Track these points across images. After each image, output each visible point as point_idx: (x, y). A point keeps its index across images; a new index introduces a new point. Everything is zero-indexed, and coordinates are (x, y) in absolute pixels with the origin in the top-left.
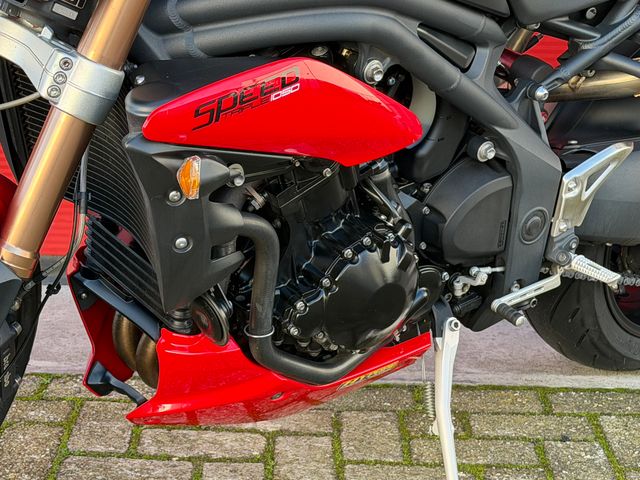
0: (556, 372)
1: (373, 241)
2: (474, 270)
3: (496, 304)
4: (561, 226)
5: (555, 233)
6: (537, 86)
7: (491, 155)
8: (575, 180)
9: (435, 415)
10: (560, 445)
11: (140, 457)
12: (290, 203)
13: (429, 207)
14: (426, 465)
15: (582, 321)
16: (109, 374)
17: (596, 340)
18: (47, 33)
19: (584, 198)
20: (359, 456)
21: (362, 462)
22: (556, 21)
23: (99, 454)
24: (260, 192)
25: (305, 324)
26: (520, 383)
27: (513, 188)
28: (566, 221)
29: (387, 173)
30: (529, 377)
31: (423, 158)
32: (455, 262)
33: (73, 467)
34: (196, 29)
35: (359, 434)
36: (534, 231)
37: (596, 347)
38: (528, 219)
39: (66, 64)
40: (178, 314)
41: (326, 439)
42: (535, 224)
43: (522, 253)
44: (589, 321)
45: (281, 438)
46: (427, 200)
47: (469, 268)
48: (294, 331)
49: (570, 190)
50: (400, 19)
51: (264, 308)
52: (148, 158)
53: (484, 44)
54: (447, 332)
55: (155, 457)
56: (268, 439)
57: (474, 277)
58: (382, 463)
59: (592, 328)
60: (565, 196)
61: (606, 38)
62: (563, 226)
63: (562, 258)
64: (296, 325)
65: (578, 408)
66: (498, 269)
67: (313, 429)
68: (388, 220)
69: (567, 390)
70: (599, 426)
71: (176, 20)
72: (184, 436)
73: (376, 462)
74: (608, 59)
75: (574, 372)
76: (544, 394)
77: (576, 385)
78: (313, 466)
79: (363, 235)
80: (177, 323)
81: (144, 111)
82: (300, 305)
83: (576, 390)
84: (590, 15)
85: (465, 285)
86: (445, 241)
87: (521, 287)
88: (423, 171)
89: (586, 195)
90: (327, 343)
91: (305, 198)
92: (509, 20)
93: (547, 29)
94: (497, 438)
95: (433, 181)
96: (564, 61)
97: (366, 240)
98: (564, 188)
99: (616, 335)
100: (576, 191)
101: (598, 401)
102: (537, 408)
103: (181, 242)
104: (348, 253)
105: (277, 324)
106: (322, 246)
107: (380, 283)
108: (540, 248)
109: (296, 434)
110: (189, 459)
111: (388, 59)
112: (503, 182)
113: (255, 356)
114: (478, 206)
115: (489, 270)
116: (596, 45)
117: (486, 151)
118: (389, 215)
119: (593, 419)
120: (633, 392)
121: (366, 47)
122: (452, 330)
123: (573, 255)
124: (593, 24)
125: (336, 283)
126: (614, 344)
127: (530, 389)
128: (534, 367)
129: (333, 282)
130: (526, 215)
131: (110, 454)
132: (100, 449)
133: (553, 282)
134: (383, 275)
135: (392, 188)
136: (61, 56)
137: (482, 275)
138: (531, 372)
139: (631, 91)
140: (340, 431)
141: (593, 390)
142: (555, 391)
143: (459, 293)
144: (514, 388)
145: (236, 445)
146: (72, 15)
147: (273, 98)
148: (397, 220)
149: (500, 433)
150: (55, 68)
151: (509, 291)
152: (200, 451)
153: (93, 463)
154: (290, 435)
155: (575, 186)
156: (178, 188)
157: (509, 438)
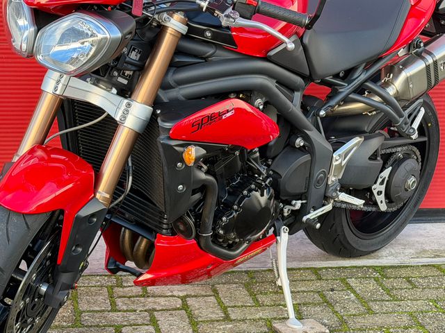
0: (318, 260)
1: (256, 186)
2: (294, 202)
3: (305, 219)
4: (332, 179)
5: (330, 183)
6: (320, 110)
7: (302, 144)
8: (339, 155)
9: (279, 275)
10: (331, 293)
11: (120, 311)
12: (219, 169)
13: (273, 171)
14: (268, 306)
15: (336, 230)
16: (118, 263)
17: (342, 240)
18: (114, 91)
19: (343, 164)
20: (232, 304)
21: (235, 306)
22: (327, 78)
23: (98, 311)
24: (206, 164)
25: (226, 228)
26: (301, 266)
27: (311, 160)
28: (335, 176)
29: (258, 154)
30: (305, 263)
31: (271, 146)
32: (284, 198)
33: (87, 318)
34: (180, 87)
35: (228, 294)
36: (320, 182)
37: (342, 244)
38: (318, 175)
39: (129, 105)
40: (165, 226)
41: (212, 298)
42: (321, 178)
43: (316, 192)
44: (339, 230)
45: (188, 299)
46: (272, 167)
47: (291, 201)
48: (221, 232)
49: (337, 160)
50: (270, 79)
51: (209, 221)
52: (171, 147)
53: (298, 90)
54: (282, 234)
55: (127, 311)
56: (182, 300)
57: (294, 206)
58: (246, 306)
59: (340, 234)
60: (335, 163)
61: (350, 86)
62: (334, 179)
63: (334, 194)
64: (222, 229)
65: (334, 276)
66: (304, 202)
67: (203, 293)
68: (260, 176)
69: (326, 268)
70: (347, 283)
71: (172, 83)
72: (138, 300)
73: (242, 306)
74: (351, 96)
75: (327, 259)
76: (316, 271)
77: (330, 266)
78: (211, 310)
79: (251, 184)
80: (164, 231)
81: (168, 125)
82: (224, 219)
83: (331, 268)
84: (341, 75)
85: (289, 210)
86: (281, 188)
87: (314, 210)
88: (271, 153)
89: (344, 163)
90: (235, 238)
91: (225, 167)
92: (308, 78)
93: (324, 82)
94: (298, 292)
95: (273, 159)
96: (330, 98)
97: (253, 186)
98: (334, 160)
99: (352, 238)
100: (340, 161)
101: (344, 272)
102: (314, 277)
103: (180, 187)
104: (245, 192)
105: (214, 229)
106: (231, 190)
107: (259, 208)
108: (323, 191)
109: (195, 296)
110: (146, 311)
111: (264, 99)
112: (307, 157)
113: (202, 245)
114: (295, 170)
115: (300, 202)
116: (346, 89)
117: (299, 142)
118: (260, 174)
119: (343, 280)
120: (359, 267)
121: (256, 93)
122: (285, 232)
123: (339, 193)
124: (343, 79)
125: (241, 208)
126: (351, 242)
127: (308, 269)
128: (306, 259)
129: (239, 206)
130: (318, 174)
131: (104, 311)
132: (98, 309)
133: (328, 208)
134: (260, 204)
135: (259, 161)
136: (126, 101)
137: (298, 204)
138: (305, 261)
139: (361, 111)
140: (218, 294)
141: (339, 268)
142: (320, 269)
143: (286, 214)
144: (300, 269)
145: (167, 303)
146: (125, 82)
147: (224, 118)
148: (264, 177)
149: (299, 289)
150: (123, 107)
151: (309, 213)
152: (150, 306)
153: (97, 315)
154: (193, 297)
155: (339, 158)
156: (182, 161)
157: (304, 292)
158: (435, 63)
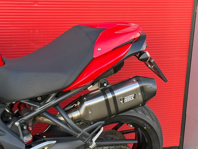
6: (15, 122)
22: (23, 101)
61: (41, 108)
84: (39, 99)
116: (38, 109)
124: (40, 102)
158: (114, 98)
